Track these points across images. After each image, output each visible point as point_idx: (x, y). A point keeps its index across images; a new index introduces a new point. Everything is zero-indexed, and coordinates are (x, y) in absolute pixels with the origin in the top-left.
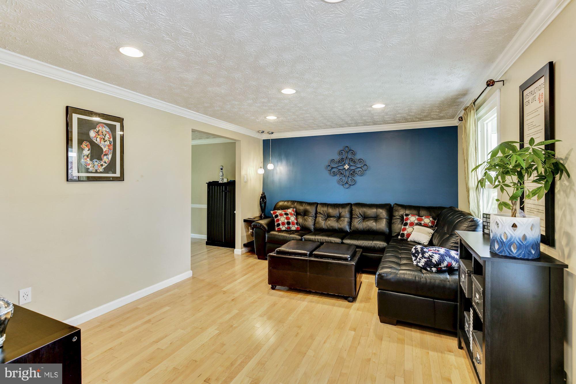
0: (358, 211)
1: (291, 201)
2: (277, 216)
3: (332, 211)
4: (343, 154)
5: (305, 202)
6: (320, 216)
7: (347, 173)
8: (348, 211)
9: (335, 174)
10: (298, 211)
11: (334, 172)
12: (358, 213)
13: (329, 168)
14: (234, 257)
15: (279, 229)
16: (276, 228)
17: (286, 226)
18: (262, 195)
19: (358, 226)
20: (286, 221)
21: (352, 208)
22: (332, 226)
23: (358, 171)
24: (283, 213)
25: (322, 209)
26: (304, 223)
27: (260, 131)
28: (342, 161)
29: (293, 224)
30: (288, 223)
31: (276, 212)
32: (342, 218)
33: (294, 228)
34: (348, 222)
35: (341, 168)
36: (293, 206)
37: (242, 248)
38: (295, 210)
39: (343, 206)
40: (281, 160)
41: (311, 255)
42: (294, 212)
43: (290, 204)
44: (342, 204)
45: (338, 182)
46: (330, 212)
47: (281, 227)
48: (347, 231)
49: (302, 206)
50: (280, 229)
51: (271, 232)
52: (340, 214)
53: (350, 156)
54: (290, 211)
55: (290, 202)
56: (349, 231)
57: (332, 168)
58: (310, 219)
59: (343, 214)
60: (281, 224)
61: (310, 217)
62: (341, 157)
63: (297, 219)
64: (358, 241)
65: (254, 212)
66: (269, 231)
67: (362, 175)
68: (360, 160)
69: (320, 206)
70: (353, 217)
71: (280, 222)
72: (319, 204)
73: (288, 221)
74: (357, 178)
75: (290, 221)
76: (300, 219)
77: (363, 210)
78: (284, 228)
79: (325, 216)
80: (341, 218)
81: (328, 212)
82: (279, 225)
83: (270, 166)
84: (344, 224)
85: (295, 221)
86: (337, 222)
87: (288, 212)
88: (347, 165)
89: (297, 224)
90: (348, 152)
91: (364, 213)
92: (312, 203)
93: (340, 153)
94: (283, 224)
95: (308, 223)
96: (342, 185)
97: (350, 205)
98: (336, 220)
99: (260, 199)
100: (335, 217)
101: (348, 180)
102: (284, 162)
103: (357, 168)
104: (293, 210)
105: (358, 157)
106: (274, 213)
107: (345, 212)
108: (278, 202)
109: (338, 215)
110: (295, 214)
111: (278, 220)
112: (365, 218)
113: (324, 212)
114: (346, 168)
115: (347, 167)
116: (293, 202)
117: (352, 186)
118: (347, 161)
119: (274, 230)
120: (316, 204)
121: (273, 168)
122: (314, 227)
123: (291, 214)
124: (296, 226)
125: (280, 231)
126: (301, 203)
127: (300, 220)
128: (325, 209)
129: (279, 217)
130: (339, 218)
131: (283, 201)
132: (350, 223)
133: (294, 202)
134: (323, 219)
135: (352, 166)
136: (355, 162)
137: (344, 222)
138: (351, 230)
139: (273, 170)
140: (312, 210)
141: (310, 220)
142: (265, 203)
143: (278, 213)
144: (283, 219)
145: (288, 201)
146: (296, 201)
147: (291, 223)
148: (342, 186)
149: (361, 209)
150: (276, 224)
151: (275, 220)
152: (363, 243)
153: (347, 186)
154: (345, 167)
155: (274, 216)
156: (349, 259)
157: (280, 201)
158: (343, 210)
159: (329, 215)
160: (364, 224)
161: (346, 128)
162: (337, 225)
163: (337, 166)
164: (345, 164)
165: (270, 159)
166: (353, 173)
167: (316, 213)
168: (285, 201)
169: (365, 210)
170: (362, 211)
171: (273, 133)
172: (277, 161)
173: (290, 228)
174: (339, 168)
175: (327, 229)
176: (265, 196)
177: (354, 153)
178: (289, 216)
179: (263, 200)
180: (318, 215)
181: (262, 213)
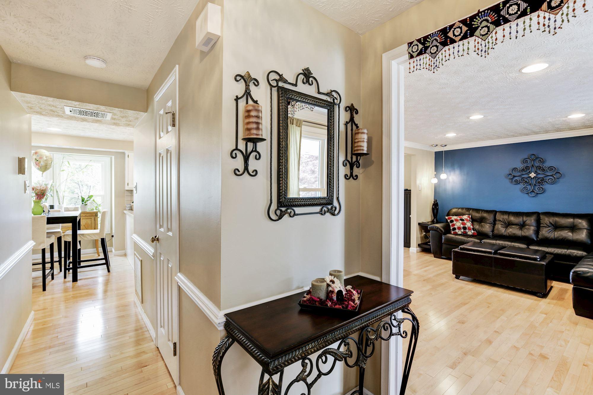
0: (546, 220)
1: (466, 209)
2: (452, 221)
3: (514, 219)
4: (529, 162)
5: (481, 210)
6: (500, 223)
7: (534, 182)
8: (534, 220)
9: (517, 183)
10: (474, 218)
11: (516, 181)
12: (548, 222)
13: (510, 177)
14: (409, 254)
15: (455, 233)
16: (452, 232)
17: (462, 230)
18: (434, 202)
19: (547, 235)
20: (462, 226)
21: (540, 217)
22: (514, 234)
23: (548, 180)
24: (459, 218)
25: (502, 217)
26: (481, 229)
27: (434, 145)
28: (526, 169)
29: (469, 229)
30: (465, 228)
31: (451, 218)
32: (527, 227)
33: (470, 233)
34: (535, 231)
35: (526, 176)
36: (467, 213)
37: (417, 248)
38: (470, 216)
39: (529, 214)
40: (453, 169)
41: (496, 253)
42: (470, 218)
43: (464, 211)
44: (527, 212)
45: (522, 191)
46: (511, 220)
47: (457, 231)
48: (533, 239)
49: (479, 213)
50: (457, 232)
51: (447, 235)
52: (524, 222)
53: (537, 164)
54: (465, 217)
55: (464, 209)
56: (536, 240)
57: (514, 176)
58: (487, 225)
59: (528, 222)
60: (457, 228)
61: (488, 224)
62: (525, 165)
63: (473, 225)
64: (548, 248)
65: (427, 217)
66: (445, 234)
67: (553, 183)
68: (551, 168)
69: (500, 214)
70: (541, 225)
71: (456, 227)
72: (498, 212)
73: (464, 226)
74: (546, 186)
75: (467, 226)
76: (476, 225)
77: (555, 220)
78: (460, 233)
79: (506, 223)
80: (525, 226)
81: (509, 220)
82: (454, 229)
83: (443, 176)
84: (530, 232)
85: (472, 227)
86: (521, 230)
87: (464, 218)
88: (533, 173)
89: (473, 229)
90: (534, 160)
91: (556, 222)
92: (490, 211)
93: (525, 161)
94: (459, 228)
95: (485, 228)
96: (527, 193)
97: (538, 214)
98: (519, 228)
99: (433, 206)
100: (518, 225)
101: (534, 189)
102: (457, 172)
103: (547, 176)
104: (469, 217)
105: (547, 164)
106: (449, 219)
107: (531, 221)
108: (451, 209)
109: (522, 223)
110: (471, 220)
111: (454, 225)
112: (557, 227)
113: (504, 220)
114: (532, 177)
115: (533, 175)
116: (468, 209)
117: (539, 195)
118: (534, 169)
119: (450, 233)
120: (495, 212)
121: (446, 178)
122: (493, 233)
123: (467, 220)
124: (473, 231)
125: (456, 234)
126: (477, 210)
127: (477, 227)
128: (506, 217)
129: (455, 222)
130: (522, 226)
131: (457, 208)
132: (537, 232)
133: (470, 209)
134: (503, 227)
135: (540, 174)
136: (543, 170)
137: (530, 230)
138: (538, 239)
139: (446, 179)
140: (490, 217)
141: (488, 227)
142: (437, 210)
143: (453, 219)
144: (458, 224)
145: (462, 209)
146: (471, 209)
147: (467, 228)
148: (526, 195)
149: (552, 218)
150: (451, 228)
151: (451, 224)
152: (555, 251)
153: (533, 194)
154: (530, 175)
155: (449, 221)
156: (539, 260)
157: (454, 208)
158: (528, 218)
159: (511, 223)
160: (556, 233)
161: (532, 136)
162: (520, 233)
163: (519, 174)
164: (530, 173)
165: (443, 169)
166: (541, 181)
167: (495, 220)
168: (459, 209)
169: (557, 219)
170: (553, 220)
171: (446, 146)
172: (450, 171)
173: (466, 233)
174: (523, 176)
175: (508, 236)
176: (437, 203)
177: (543, 161)
178: (465, 222)
179: (436, 207)
180: (497, 223)
181: (434, 218)
